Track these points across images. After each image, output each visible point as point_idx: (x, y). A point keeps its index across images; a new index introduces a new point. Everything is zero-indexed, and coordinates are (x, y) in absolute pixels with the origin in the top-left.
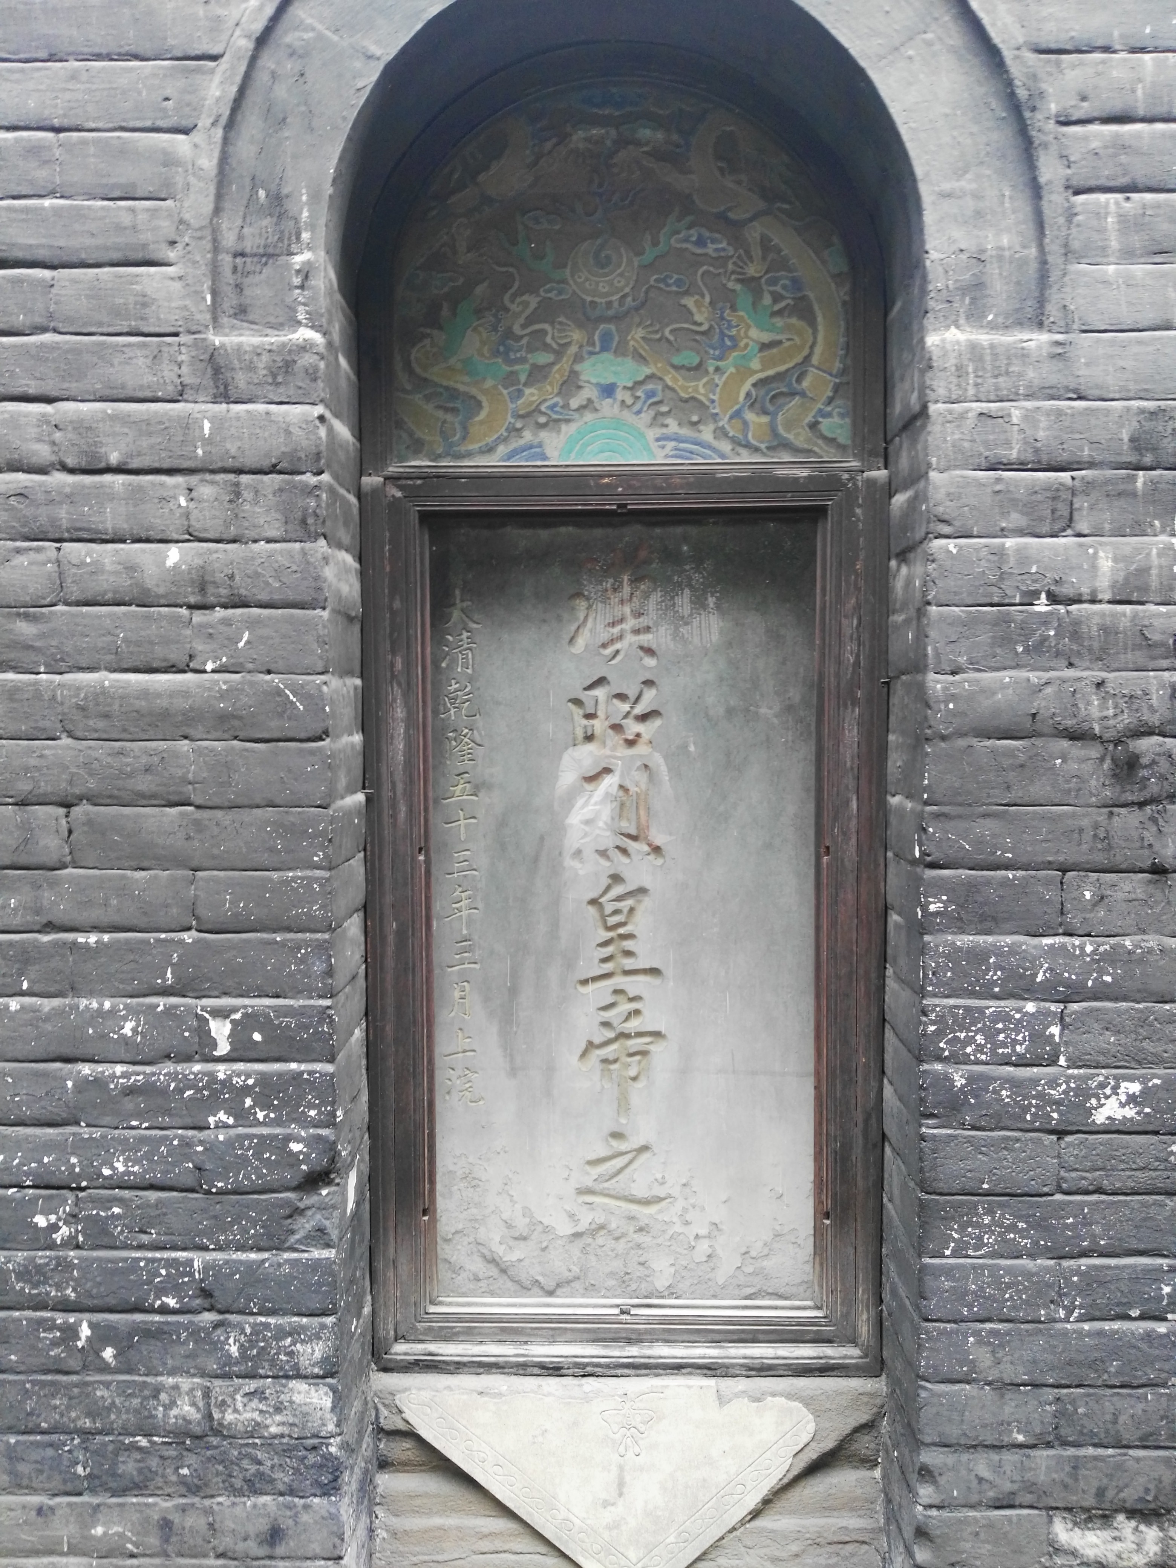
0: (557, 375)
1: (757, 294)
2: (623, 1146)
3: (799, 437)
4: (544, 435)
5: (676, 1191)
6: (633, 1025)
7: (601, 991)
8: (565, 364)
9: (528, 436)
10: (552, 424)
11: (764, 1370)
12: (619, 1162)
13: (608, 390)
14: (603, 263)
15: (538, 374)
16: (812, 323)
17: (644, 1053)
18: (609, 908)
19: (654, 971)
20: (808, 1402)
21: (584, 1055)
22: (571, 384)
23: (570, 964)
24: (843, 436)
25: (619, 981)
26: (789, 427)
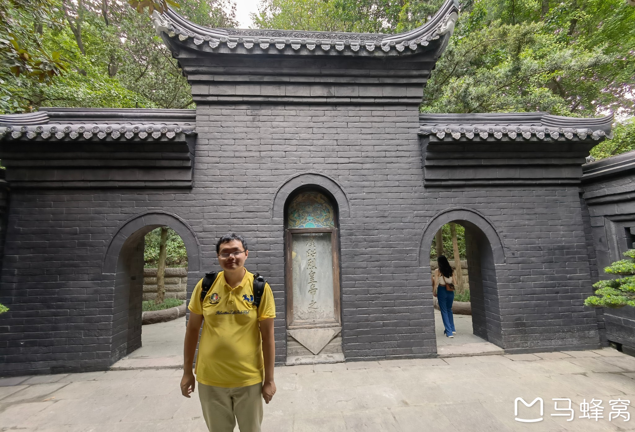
0: (304, 219)
1: (324, 210)
2: (313, 302)
3: (329, 225)
4: (303, 224)
5: (319, 307)
6: (314, 288)
7: (310, 284)
8: (305, 218)
9: (302, 225)
10: (304, 223)
11: (329, 327)
12: (313, 304)
13: (310, 220)
14: (309, 208)
15: (303, 218)
16: (330, 213)
17: (315, 291)
18: (311, 274)
19: (316, 282)
20: (334, 330)
21: (309, 292)
22: (306, 219)
23: (307, 281)
24: (333, 224)
25: (312, 283)
26: (328, 223)
